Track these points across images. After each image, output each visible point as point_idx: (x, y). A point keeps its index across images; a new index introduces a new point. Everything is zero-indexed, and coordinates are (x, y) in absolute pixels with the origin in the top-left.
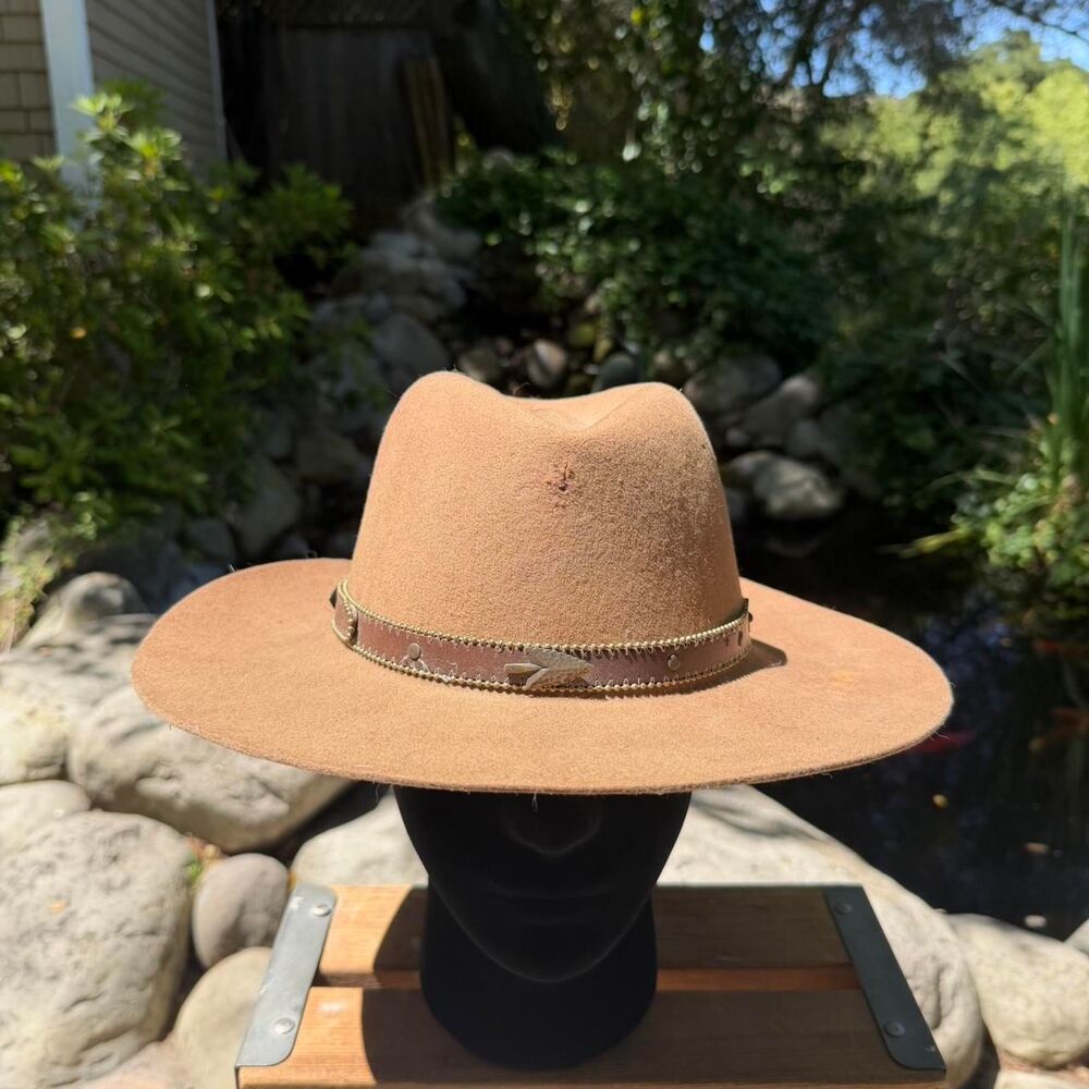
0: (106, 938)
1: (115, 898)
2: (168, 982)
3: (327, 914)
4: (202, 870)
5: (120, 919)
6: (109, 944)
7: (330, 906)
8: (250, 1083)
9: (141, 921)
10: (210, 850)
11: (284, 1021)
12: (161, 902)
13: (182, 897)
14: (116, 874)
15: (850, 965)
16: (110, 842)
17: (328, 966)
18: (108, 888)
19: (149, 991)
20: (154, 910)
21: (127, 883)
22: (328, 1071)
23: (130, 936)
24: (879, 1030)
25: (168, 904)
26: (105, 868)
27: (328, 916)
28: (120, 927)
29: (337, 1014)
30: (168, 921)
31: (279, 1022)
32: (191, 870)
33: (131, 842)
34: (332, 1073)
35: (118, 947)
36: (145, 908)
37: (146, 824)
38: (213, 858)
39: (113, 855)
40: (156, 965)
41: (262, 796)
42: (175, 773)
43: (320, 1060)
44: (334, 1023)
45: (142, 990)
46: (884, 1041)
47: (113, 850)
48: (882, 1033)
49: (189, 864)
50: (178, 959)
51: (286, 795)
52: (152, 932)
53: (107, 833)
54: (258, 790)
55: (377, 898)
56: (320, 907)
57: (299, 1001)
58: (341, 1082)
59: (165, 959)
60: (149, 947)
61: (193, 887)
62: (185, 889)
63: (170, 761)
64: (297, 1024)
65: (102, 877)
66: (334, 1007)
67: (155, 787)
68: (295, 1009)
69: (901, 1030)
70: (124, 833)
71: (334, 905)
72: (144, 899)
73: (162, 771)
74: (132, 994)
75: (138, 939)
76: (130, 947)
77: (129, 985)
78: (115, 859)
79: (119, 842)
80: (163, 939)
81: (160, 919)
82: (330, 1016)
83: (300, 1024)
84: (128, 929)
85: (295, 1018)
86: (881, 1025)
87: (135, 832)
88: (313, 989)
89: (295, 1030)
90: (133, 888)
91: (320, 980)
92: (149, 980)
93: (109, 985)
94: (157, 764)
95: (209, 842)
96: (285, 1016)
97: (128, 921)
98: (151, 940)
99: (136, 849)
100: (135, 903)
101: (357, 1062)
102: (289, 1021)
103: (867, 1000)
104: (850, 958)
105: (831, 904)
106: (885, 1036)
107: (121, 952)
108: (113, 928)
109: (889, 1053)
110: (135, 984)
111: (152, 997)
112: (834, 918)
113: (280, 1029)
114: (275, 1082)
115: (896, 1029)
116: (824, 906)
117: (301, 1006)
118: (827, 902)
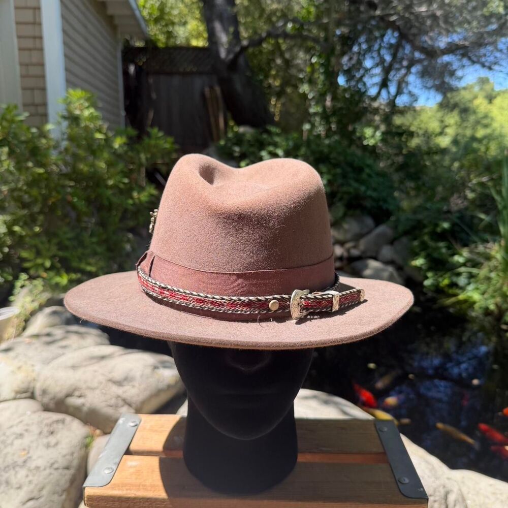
0: (45, 469)
1: (51, 450)
2: (74, 493)
4: (93, 440)
5: (52, 461)
6: (48, 471)
7: (138, 423)
8: (90, 494)
9: (62, 462)
10: (98, 432)
11: (109, 468)
12: (72, 454)
13: (83, 452)
14: (52, 440)
15: (384, 453)
16: (51, 425)
17: (133, 447)
18: (48, 446)
19: (64, 497)
20: (68, 457)
21: (57, 444)
22: (127, 490)
23: (57, 469)
24: (396, 480)
25: (75, 455)
26: (47, 437)
27: (136, 427)
28: (52, 464)
29: (135, 467)
30: (75, 463)
31: (106, 469)
32: (88, 440)
33: (60, 426)
35: (51, 474)
36: (64, 456)
37: (68, 418)
38: (99, 436)
39: (52, 431)
40: (68, 484)
41: (123, 406)
42: (82, 394)
43: (123, 485)
44: (132, 470)
45: (61, 495)
46: (398, 486)
47: (52, 429)
48: (398, 482)
49: (86, 437)
50: (79, 482)
51: (134, 406)
52: (67, 468)
53: (49, 421)
54: (121, 403)
55: (160, 420)
56: (133, 422)
57: (117, 460)
58: (133, 496)
59: (72, 481)
60: (65, 475)
61: (89, 448)
62: (84, 449)
63: (81, 389)
64: (115, 470)
65: (45, 441)
66: (134, 463)
67: (74, 401)
68: (115, 464)
69: (407, 481)
70: (57, 421)
71: (140, 422)
72: (64, 452)
73: (77, 393)
74: (56, 498)
75: (60, 471)
76: (56, 474)
77: (54, 493)
78: (52, 433)
79: (55, 425)
80: (72, 471)
81: (71, 462)
82: (131, 467)
83: (116, 470)
84: (56, 466)
85: (114, 467)
86: (397, 478)
87: (63, 421)
88: (125, 456)
89: (114, 471)
90: (59, 447)
91: (128, 452)
92: (64, 491)
93: (44, 492)
94: (75, 390)
95: (98, 428)
96: (110, 466)
97: (56, 462)
98: (66, 472)
99: (62, 429)
100: (60, 453)
101: (141, 486)
102: (111, 468)
103: (391, 468)
104: (384, 449)
105: (378, 427)
106: (399, 483)
107: (52, 477)
108: (49, 465)
109: (400, 491)
110: (58, 493)
111: (65, 500)
112: (378, 433)
113: (107, 472)
114: (102, 494)
115: (405, 480)
116: (373, 428)
117: (118, 462)
118: (375, 427)
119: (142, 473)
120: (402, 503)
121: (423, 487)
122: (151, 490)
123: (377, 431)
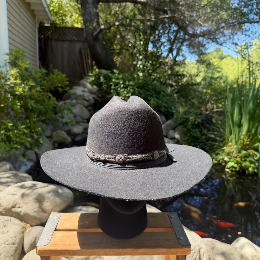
1: (5, 235)
2: (17, 256)
4: (26, 230)
5: (5, 241)
6: (3, 245)
8: (40, 249)
9: (11, 241)
10: (28, 225)
11: (48, 237)
13: (21, 236)
14: (5, 230)
15: (172, 227)
16: (4, 222)
17: (58, 228)
18: (3, 233)
19: (12, 258)
20: (14, 238)
21: (7, 232)
22: (57, 247)
23: (8, 245)
25: (17, 237)
26: (2, 228)
27: (59, 219)
29: (60, 236)
30: (17, 241)
32: (24, 229)
33: (9, 222)
36: (12, 238)
37: (13, 219)
39: (4, 225)
40: (14, 252)
41: (41, 212)
42: (20, 206)
43: (56, 245)
44: (59, 238)
45: (10, 258)
46: (178, 240)
47: (4, 224)
50: (20, 251)
51: (47, 211)
52: (13, 244)
53: (3, 220)
54: (41, 210)
55: (70, 215)
56: (57, 216)
57: (51, 234)
58: (60, 249)
59: (16, 251)
60: (12, 247)
61: (24, 234)
62: (22, 234)
63: (19, 203)
65: (1, 230)
66: (59, 235)
67: (15, 210)
69: (182, 238)
70: (8, 220)
71: (60, 216)
72: (12, 236)
73: (17, 206)
74: (7, 259)
75: (10, 245)
76: (8, 247)
79: (6, 222)
80: (16, 245)
81: (15, 241)
82: (58, 236)
84: (7, 243)
85: (50, 237)
86: (178, 237)
87: (10, 220)
88: (55, 232)
89: (50, 239)
90: (9, 233)
91: (56, 230)
92: (12, 255)
93: (2, 256)
94: (16, 204)
95: (28, 223)
97: (7, 241)
98: (13, 245)
99: (10, 224)
100: (9, 236)
101: (64, 245)
103: (175, 233)
104: (172, 226)
105: (169, 216)
107: (5, 248)
108: (4, 242)
109: (179, 242)
110: (8, 257)
113: (47, 239)
119: (64, 239)
120: (180, 248)
121: (189, 241)
122: (68, 246)
123: (169, 218)
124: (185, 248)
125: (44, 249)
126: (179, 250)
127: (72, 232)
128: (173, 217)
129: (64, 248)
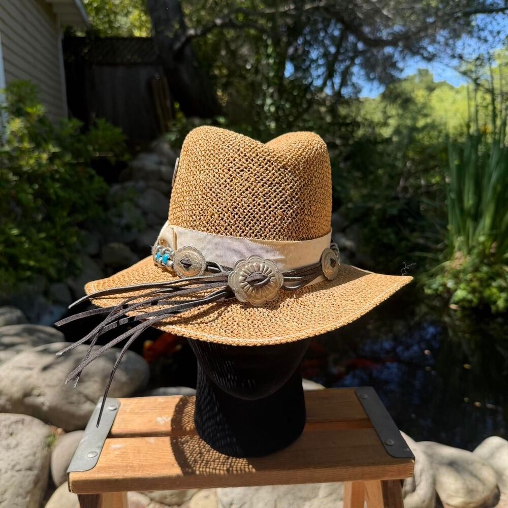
0: (6, 472)
1: (12, 451)
2: (38, 494)
3: (115, 410)
4: (55, 440)
5: (14, 463)
6: (9, 474)
7: (117, 406)
8: (75, 480)
9: (24, 463)
10: (60, 430)
11: (92, 452)
12: (35, 454)
13: (45, 452)
14: (12, 441)
15: (368, 419)
16: (9, 426)
17: (115, 430)
18: (8, 448)
19: (28, 499)
20: (31, 458)
21: (17, 445)
22: (114, 472)
23: (19, 471)
24: (382, 443)
25: (38, 455)
26: (6, 439)
28: (14, 466)
29: (119, 449)
30: (38, 463)
31: (90, 453)
32: (50, 439)
33: (20, 426)
34: (116, 473)
35: (13, 476)
36: (26, 457)
37: (28, 418)
38: (60, 435)
39: (10, 432)
40: (32, 485)
41: (85, 402)
42: (42, 393)
43: (110, 468)
44: (117, 453)
45: (25, 498)
46: (384, 447)
47: (11, 431)
48: (384, 444)
49: (49, 436)
50: (43, 483)
52: (30, 469)
53: (8, 422)
54: (83, 399)
55: (140, 403)
56: (112, 406)
57: (101, 444)
58: (120, 477)
59: (36, 482)
60: (28, 476)
61: (52, 447)
62: (47, 448)
63: (40, 387)
65: (4, 443)
66: (118, 446)
67: (32, 401)
68: (98, 447)
69: (393, 442)
70: (17, 422)
71: (119, 406)
72: (26, 453)
73: (36, 392)
74: (20, 500)
75: (23, 472)
76: (19, 476)
77: (18, 495)
78: (11, 434)
79: (14, 426)
80: (35, 472)
81: (34, 462)
82: (115, 449)
83: (100, 453)
84: (18, 467)
85: (98, 451)
87: (23, 421)
88: (108, 440)
89: (98, 455)
90: (20, 448)
91: (110, 435)
92: (28, 493)
93: (7, 496)
94: (33, 389)
95: (59, 427)
96: (94, 450)
97: (18, 463)
98: (29, 473)
99: (22, 429)
100: (21, 454)
101: (129, 468)
102: (95, 452)
103: (376, 432)
104: (367, 415)
105: (359, 395)
106: (386, 446)
107: (14, 479)
108: (10, 467)
109: (387, 452)
110: (21, 495)
111: (30, 502)
112: (360, 401)
113: (91, 456)
114: (88, 478)
115: (391, 442)
116: (355, 396)
117: (102, 446)
118: (356, 395)
119: (128, 454)
120: (390, 463)
121: (408, 447)
122: (139, 470)
123: (358, 399)
124: (402, 462)
125: (84, 479)
126: (388, 468)
127: (147, 439)
128: (366, 396)
129: (130, 474)
